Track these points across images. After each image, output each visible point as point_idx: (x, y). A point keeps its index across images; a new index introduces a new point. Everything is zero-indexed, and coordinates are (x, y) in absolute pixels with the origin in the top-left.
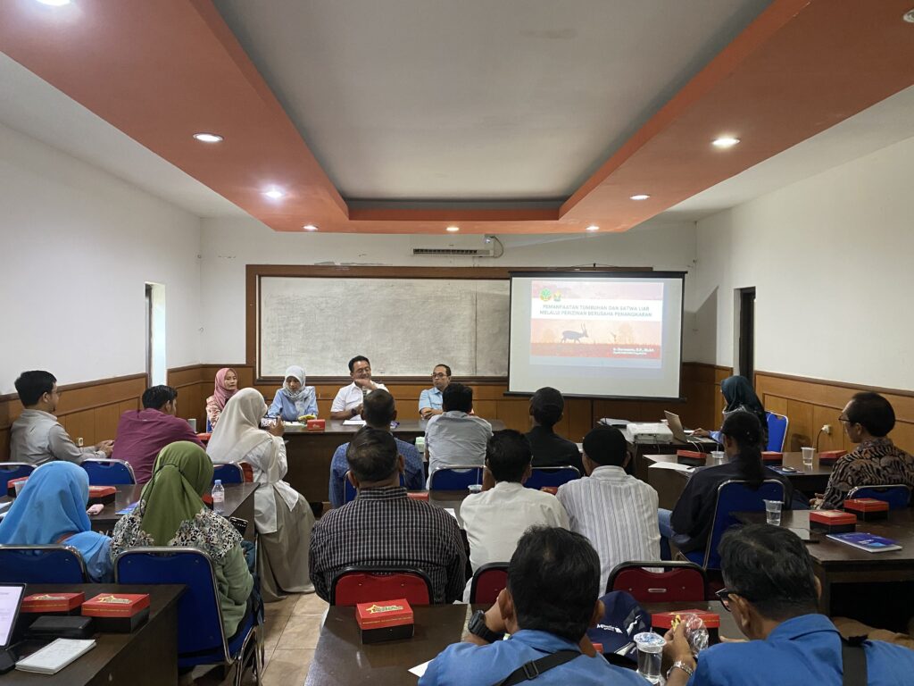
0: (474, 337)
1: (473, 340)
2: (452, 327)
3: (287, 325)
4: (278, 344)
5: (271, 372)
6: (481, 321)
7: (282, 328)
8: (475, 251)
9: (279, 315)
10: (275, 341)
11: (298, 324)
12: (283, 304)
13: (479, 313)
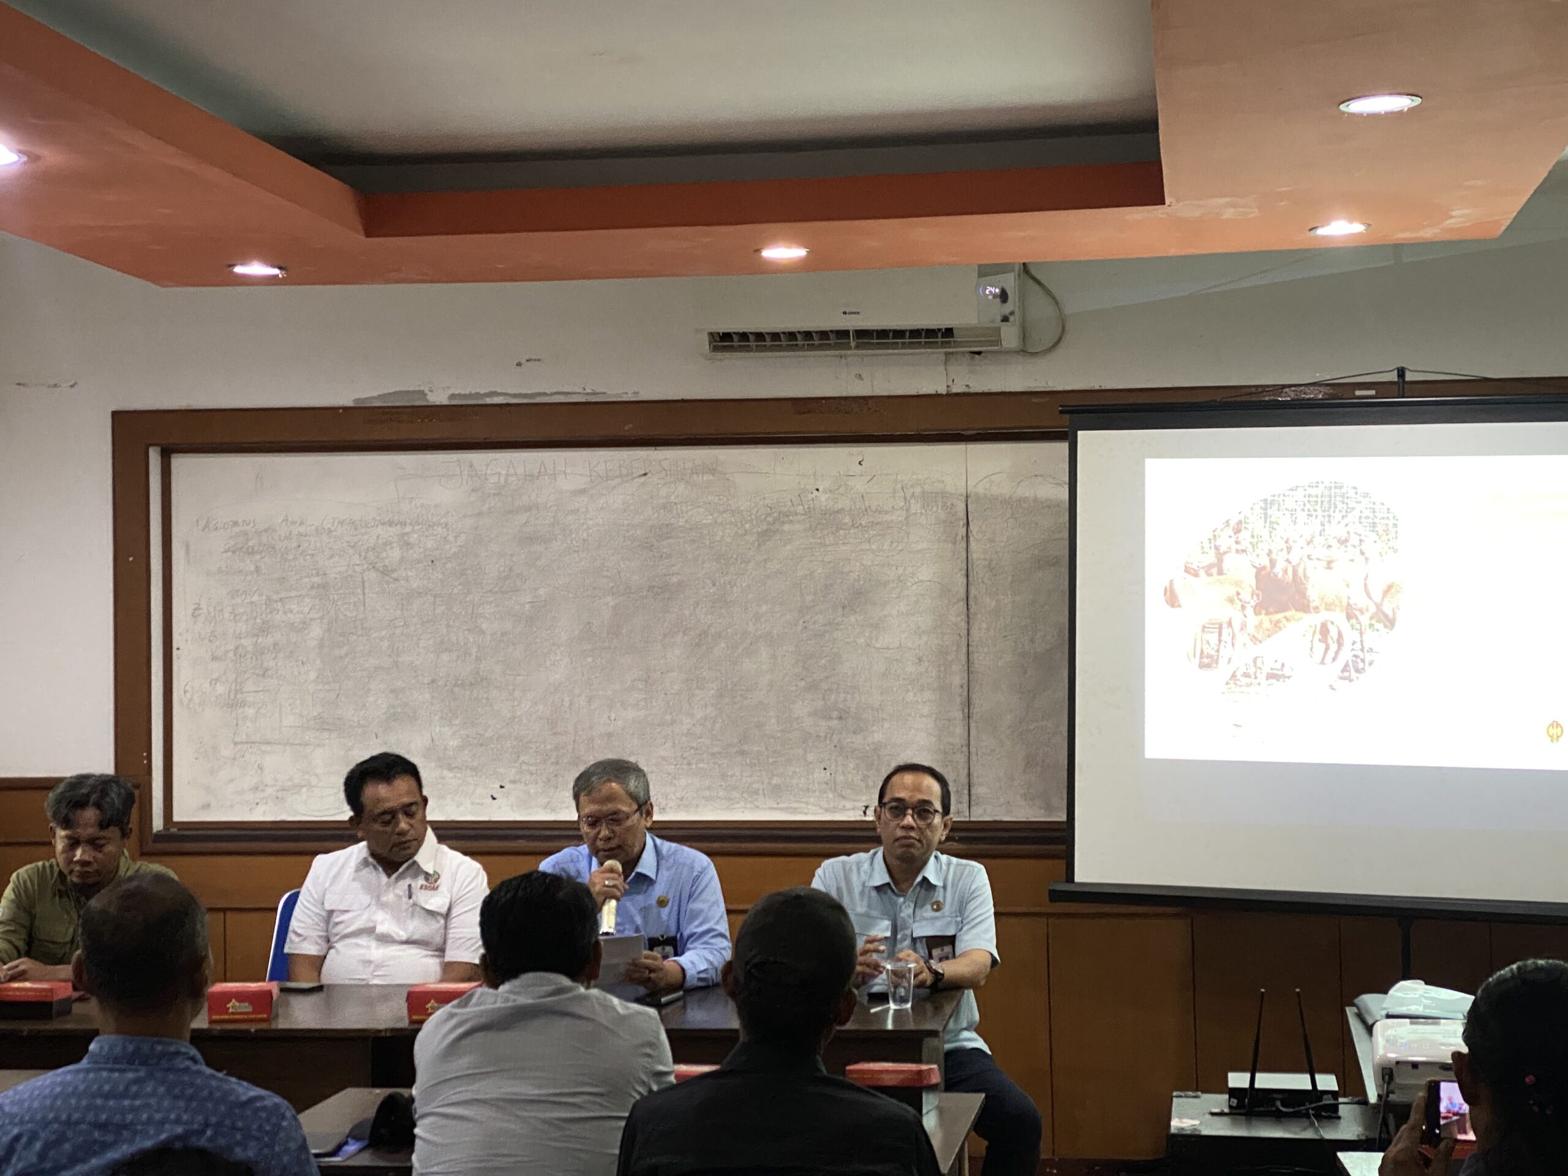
0: (958, 667)
1: (957, 680)
2: (876, 627)
3: (264, 629)
4: (233, 702)
5: (206, 806)
6: (990, 603)
7: (247, 642)
8: (949, 332)
9: (234, 593)
10: (220, 689)
11: (306, 624)
12: (251, 552)
13: (979, 572)
